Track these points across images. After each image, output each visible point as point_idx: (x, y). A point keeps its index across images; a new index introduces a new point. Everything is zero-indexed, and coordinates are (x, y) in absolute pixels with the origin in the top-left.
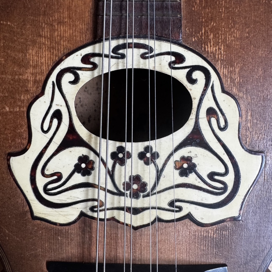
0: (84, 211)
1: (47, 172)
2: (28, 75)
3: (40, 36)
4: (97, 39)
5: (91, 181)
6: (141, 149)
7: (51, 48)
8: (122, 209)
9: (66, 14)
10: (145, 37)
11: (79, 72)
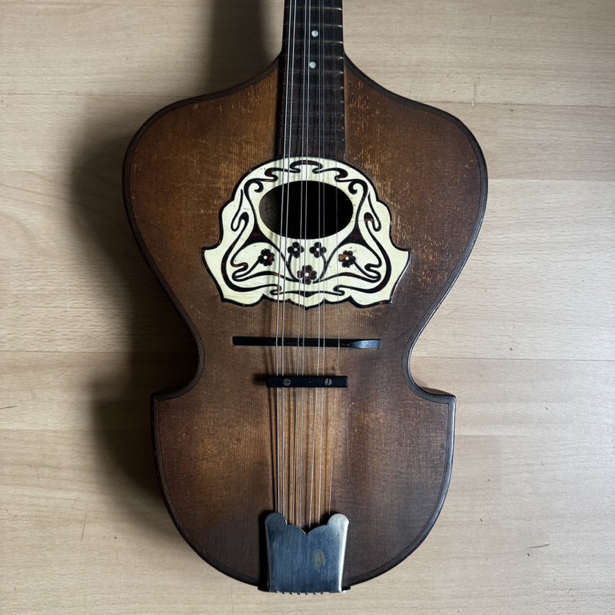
0: (265, 294)
1: (235, 263)
2: (220, 184)
3: (231, 153)
4: (278, 156)
5: (272, 270)
6: (312, 245)
7: (239, 163)
8: (297, 292)
9: (252, 135)
10: (316, 156)
11: (263, 182)
